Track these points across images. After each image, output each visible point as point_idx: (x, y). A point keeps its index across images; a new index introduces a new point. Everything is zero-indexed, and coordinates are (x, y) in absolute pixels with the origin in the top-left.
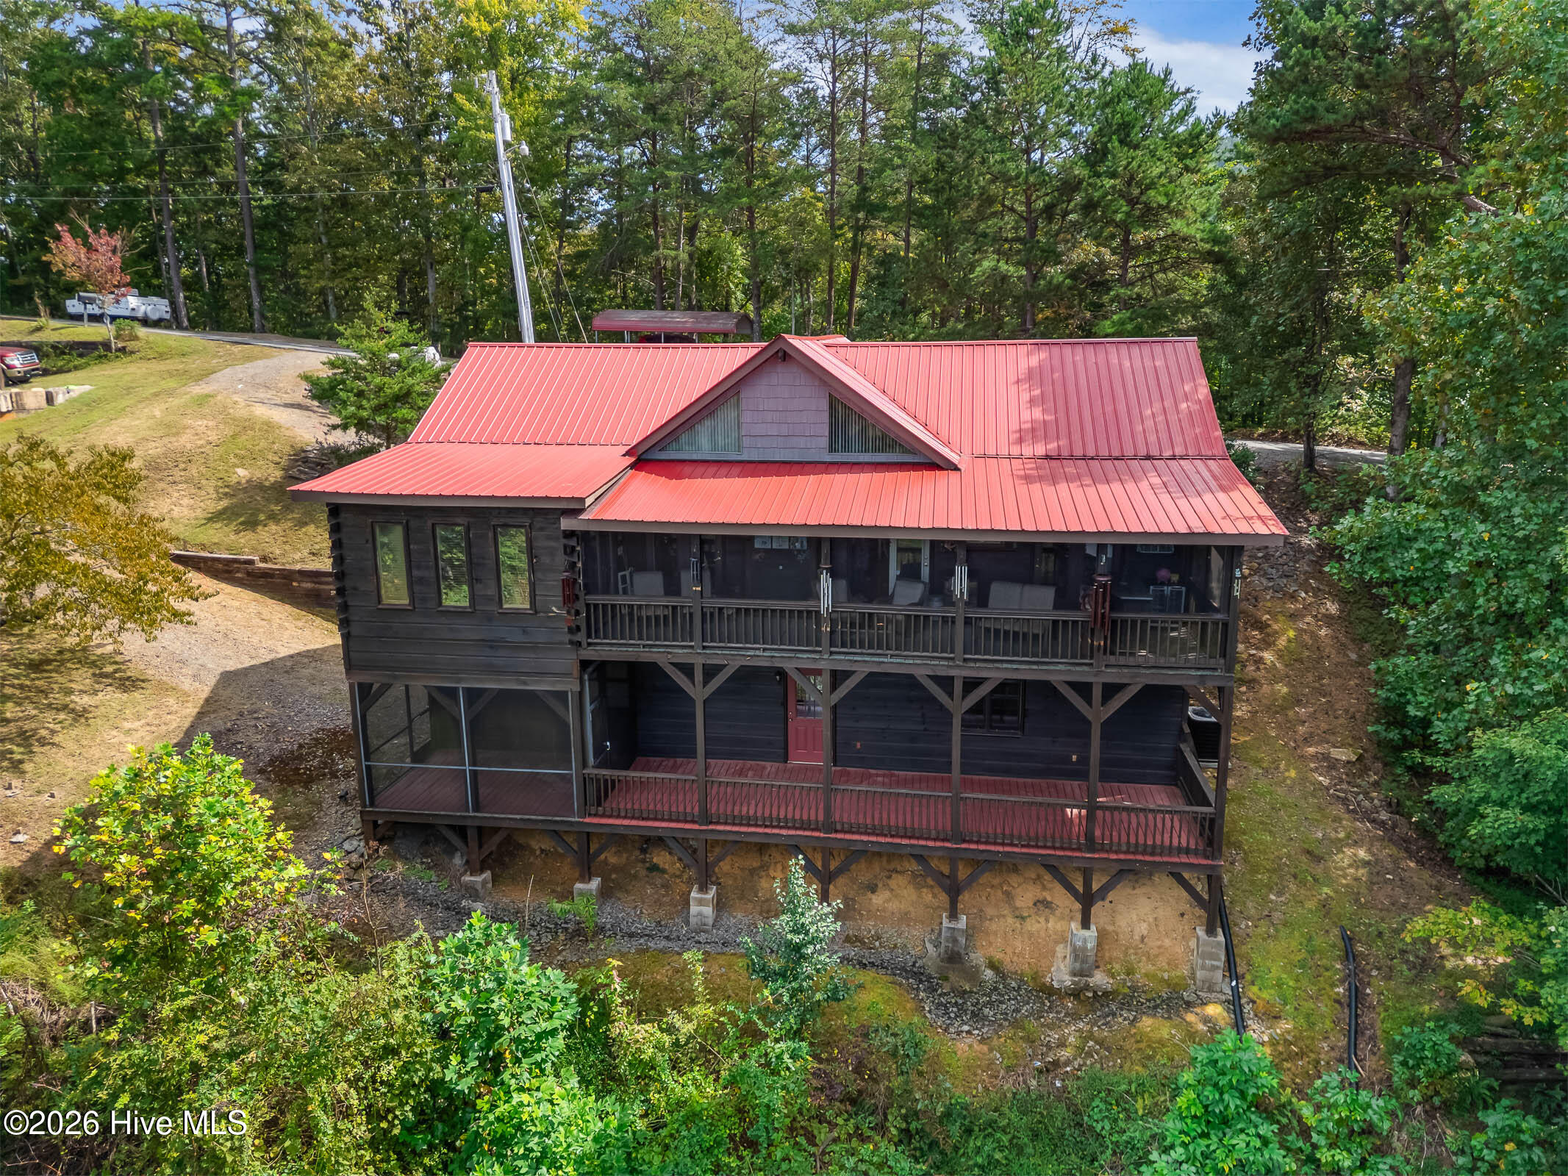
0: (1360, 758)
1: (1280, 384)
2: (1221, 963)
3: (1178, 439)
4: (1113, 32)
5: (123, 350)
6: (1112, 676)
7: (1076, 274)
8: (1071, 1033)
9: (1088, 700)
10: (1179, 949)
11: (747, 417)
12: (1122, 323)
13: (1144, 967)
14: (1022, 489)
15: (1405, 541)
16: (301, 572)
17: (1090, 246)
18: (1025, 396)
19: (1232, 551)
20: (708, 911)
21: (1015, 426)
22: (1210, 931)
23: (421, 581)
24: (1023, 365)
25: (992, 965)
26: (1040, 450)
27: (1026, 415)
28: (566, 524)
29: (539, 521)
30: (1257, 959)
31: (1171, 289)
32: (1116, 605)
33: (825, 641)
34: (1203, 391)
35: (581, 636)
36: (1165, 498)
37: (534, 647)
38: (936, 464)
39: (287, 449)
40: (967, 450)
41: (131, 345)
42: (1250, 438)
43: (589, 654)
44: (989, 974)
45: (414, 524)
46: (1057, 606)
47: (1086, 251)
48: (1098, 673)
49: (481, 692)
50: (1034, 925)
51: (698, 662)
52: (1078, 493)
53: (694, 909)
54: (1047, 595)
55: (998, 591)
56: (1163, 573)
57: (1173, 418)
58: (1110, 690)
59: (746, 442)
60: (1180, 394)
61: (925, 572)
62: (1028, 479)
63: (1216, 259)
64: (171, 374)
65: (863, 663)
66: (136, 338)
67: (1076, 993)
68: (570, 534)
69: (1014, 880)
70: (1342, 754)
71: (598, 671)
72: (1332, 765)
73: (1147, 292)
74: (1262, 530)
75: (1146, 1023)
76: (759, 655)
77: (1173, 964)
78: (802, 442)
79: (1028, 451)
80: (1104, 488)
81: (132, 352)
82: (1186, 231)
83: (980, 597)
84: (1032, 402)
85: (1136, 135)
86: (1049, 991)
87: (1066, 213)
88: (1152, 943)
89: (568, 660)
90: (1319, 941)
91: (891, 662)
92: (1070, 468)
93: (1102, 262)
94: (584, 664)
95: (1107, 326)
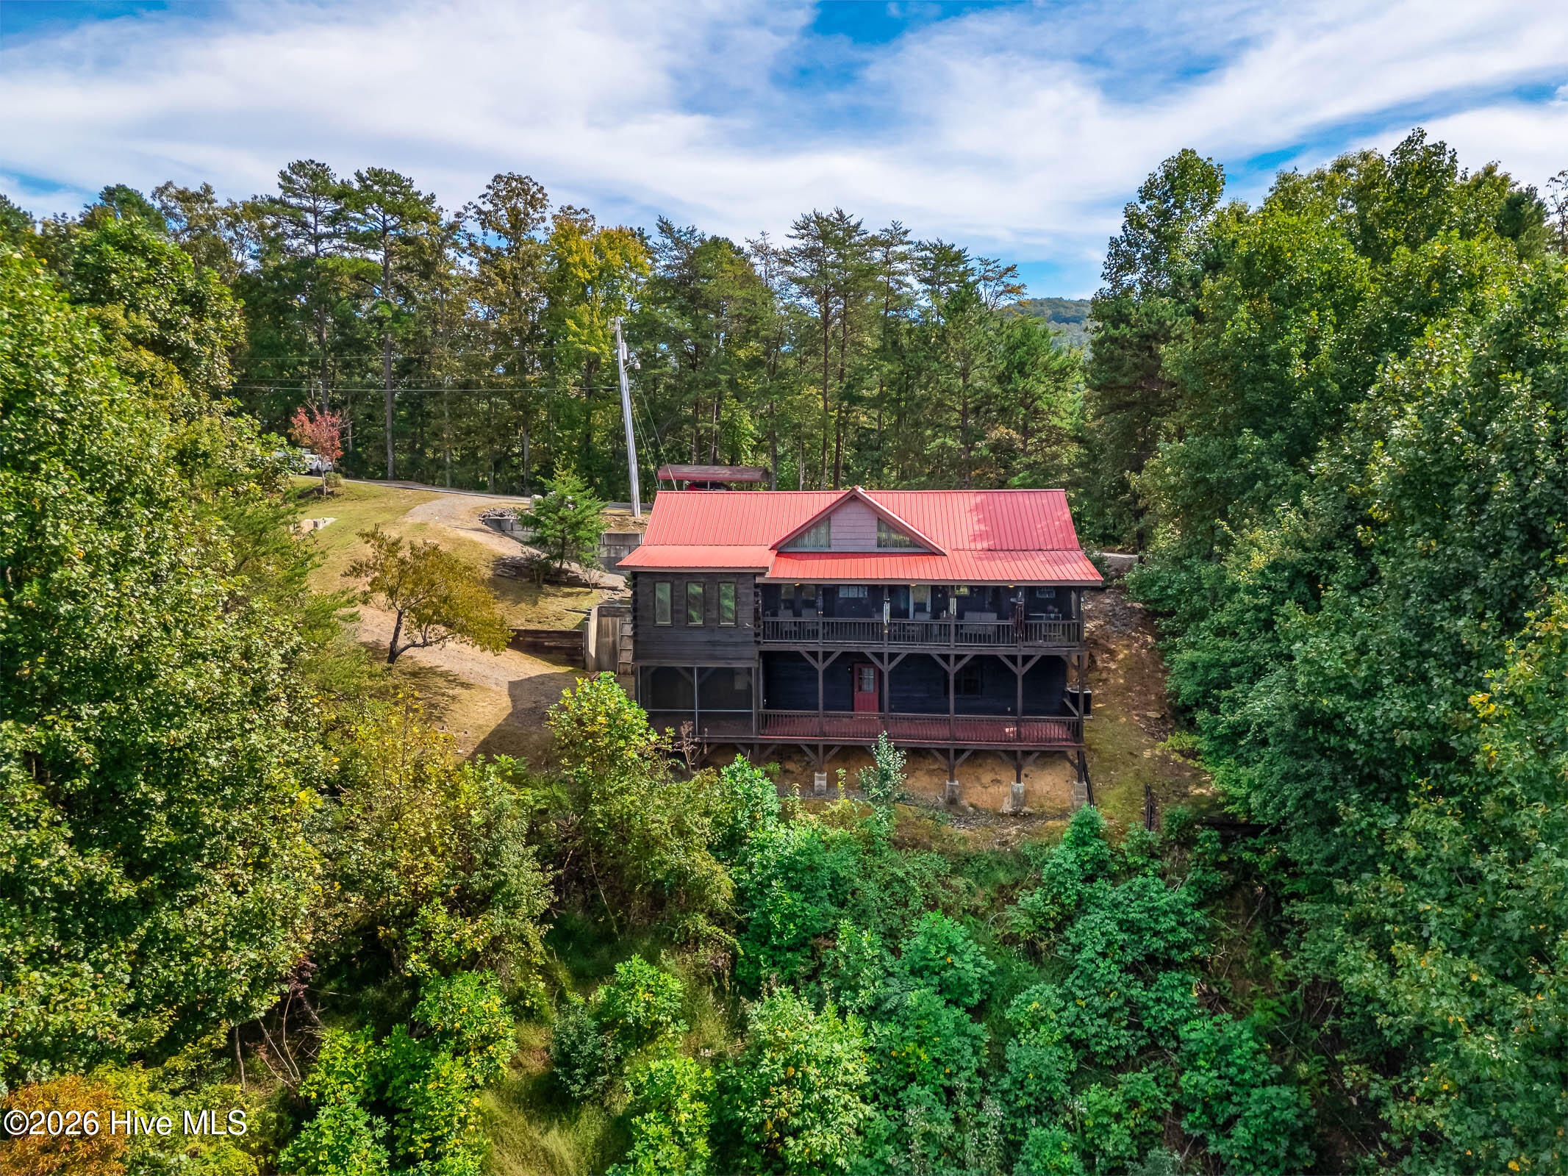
0: (1163, 717)
1: (1119, 516)
2: (1086, 795)
3: (1055, 540)
4: (1010, 292)
5: (332, 493)
6: (1027, 652)
7: (995, 448)
8: (1013, 831)
9: (1015, 663)
10: (1066, 795)
11: (833, 529)
12: (1024, 478)
13: (1048, 803)
14: (979, 563)
15: (1153, 583)
16: (526, 631)
17: (1003, 429)
18: (975, 519)
19: (1080, 589)
20: (824, 783)
21: (971, 532)
22: (1080, 781)
23: (678, 612)
24: (973, 502)
25: (972, 805)
26: (985, 545)
27: (976, 528)
28: (759, 580)
29: (741, 580)
30: (1104, 798)
31: (1055, 456)
32: (1027, 617)
33: (886, 638)
34: (1067, 516)
35: (760, 639)
36: (1048, 566)
37: (736, 644)
38: (935, 553)
39: (492, 558)
40: (947, 545)
41: (337, 490)
42: (1112, 552)
43: (764, 648)
44: (971, 809)
45: (676, 582)
46: (999, 618)
47: (1000, 432)
48: (1021, 650)
49: (707, 668)
50: (991, 790)
51: (820, 650)
52: (1006, 564)
53: (817, 783)
54: (994, 615)
55: (968, 615)
56: (1051, 608)
57: (1052, 529)
58: (1026, 659)
59: (833, 542)
60: (1055, 516)
61: (929, 609)
62: (980, 559)
63: (1080, 441)
64: (386, 510)
65: (904, 649)
66: (339, 485)
67: (1015, 815)
68: (757, 586)
69: (980, 771)
70: (1152, 714)
71: (767, 657)
72: (1148, 719)
73: (1039, 458)
74: (1091, 578)
75: (1050, 823)
76: (853, 645)
77: (1063, 802)
78: (862, 542)
79: (979, 547)
80: (1019, 563)
81: (338, 495)
82: (1060, 424)
83: (960, 615)
84: (979, 521)
85: (1028, 368)
86: (1003, 815)
87: (988, 411)
88: (1053, 794)
89: (753, 651)
90: (1134, 789)
91: (918, 648)
92: (1001, 554)
93: (1011, 439)
94: (761, 653)
95: (1015, 480)
